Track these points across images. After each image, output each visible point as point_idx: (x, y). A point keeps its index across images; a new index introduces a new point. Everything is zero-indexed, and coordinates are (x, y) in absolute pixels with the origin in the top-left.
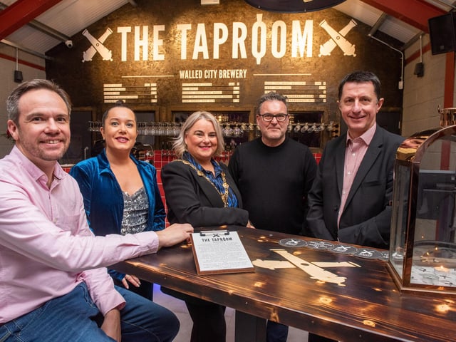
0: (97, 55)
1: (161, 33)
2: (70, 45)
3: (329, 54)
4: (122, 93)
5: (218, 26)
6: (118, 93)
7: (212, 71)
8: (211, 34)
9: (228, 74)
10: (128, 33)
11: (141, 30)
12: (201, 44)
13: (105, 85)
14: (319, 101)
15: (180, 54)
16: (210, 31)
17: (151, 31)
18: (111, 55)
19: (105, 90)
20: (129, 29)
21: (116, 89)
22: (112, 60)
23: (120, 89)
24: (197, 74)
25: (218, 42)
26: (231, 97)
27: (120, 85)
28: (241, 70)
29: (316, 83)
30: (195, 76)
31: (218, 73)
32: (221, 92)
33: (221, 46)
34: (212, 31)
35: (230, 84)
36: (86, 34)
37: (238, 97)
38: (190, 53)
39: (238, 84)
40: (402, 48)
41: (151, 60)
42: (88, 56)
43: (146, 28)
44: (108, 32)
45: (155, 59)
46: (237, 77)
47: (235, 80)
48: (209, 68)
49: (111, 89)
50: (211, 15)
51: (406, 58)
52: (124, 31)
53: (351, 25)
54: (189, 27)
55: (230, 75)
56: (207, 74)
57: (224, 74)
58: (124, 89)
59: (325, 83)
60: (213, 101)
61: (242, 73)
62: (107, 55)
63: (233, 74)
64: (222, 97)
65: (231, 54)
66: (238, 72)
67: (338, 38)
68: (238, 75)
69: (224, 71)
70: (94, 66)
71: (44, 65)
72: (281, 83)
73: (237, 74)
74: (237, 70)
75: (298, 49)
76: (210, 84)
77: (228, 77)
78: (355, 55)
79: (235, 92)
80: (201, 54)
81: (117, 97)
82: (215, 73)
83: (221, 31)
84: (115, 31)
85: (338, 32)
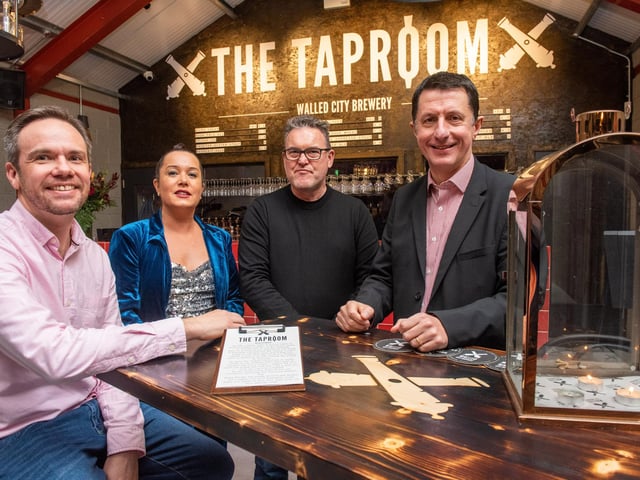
0: (186, 89)
1: (269, 53)
2: (150, 78)
3: (514, 68)
4: (219, 140)
5: (349, 37)
6: (215, 140)
7: (342, 102)
8: (339, 50)
9: (365, 104)
10: (225, 56)
11: (243, 50)
12: (325, 65)
13: (197, 130)
14: (500, 138)
15: (297, 81)
16: (337, 46)
17: (256, 51)
18: (203, 88)
19: (197, 136)
20: (226, 51)
21: (212, 135)
22: (205, 95)
23: (216, 134)
24: (320, 108)
25: (349, 60)
26: (369, 137)
27: (217, 129)
28: (383, 99)
29: (495, 111)
30: (318, 110)
31: (350, 104)
32: (355, 132)
33: (354, 66)
34: (341, 45)
35: (368, 119)
36: (171, 61)
37: (380, 136)
38: (310, 79)
39: (380, 118)
40: (628, 51)
41: (257, 91)
42: (174, 91)
43: (249, 48)
44: (200, 57)
45: (263, 89)
46: (378, 108)
47: (374, 113)
48: (337, 98)
49: (205, 135)
50: (338, 22)
51: (634, 66)
52: (219, 53)
53: (547, 21)
54: (308, 41)
55: (368, 107)
56: (335, 107)
57: (358, 105)
58: (222, 134)
59: (508, 111)
60: (345, 144)
61: (385, 103)
62: (198, 88)
63: (372, 104)
64: (357, 138)
65: (369, 76)
66: (380, 101)
67: (527, 42)
68: (380, 106)
69: (360, 100)
70: (181, 105)
71: (118, 108)
73: (378, 104)
74: (378, 99)
75: (467, 63)
76: (340, 121)
77: (366, 109)
78: (553, 67)
79: (375, 131)
80: (326, 79)
81: (213, 145)
82: (347, 104)
83: (353, 44)
84: (208, 55)
85: (526, 33)
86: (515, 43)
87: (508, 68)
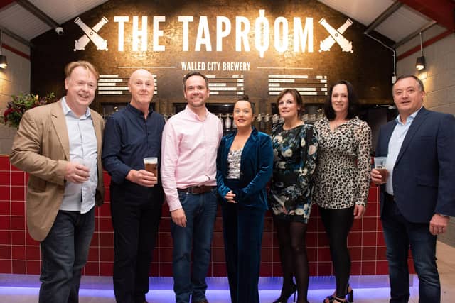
0: (91, 44)
1: (161, 24)
2: (60, 32)
3: (329, 50)
4: (118, 84)
5: (221, 19)
6: (114, 84)
7: (215, 63)
8: (213, 27)
9: (232, 66)
10: (125, 23)
11: (140, 20)
12: (203, 37)
14: (320, 94)
15: (181, 46)
16: (212, 24)
17: (150, 23)
18: (106, 45)
20: (126, 19)
21: (112, 80)
22: (107, 50)
23: (116, 80)
24: (199, 66)
25: (221, 35)
26: (235, 89)
27: (117, 76)
28: (244, 63)
29: (318, 77)
30: (197, 68)
31: (221, 65)
32: (225, 85)
33: (224, 39)
34: (215, 24)
35: (234, 77)
36: (79, 22)
37: (242, 89)
38: (192, 45)
39: (242, 77)
40: (394, 46)
41: (150, 50)
42: (80, 45)
43: (145, 19)
44: (104, 21)
45: (155, 50)
46: (241, 70)
47: (240, 73)
48: (212, 61)
49: (106, 80)
50: (213, 8)
51: (398, 55)
52: (120, 20)
53: (348, 24)
54: (191, 19)
55: (234, 68)
56: (210, 66)
57: (227, 66)
58: (121, 80)
59: (326, 77)
60: (217, 93)
61: (245, 66)
62: (101, 44)
63: (237, 67)
64: (226, 89)
65: (235, 48)
66: (242, 65)
68: (242, 68)
69: (228, 63)
70: (87, 55)
71: (29, 54)
72: (284, 76)
73: (241, 67)
74: (241, 63)
75: (300, 45)
76: (213, 77)
77: (232, 70)
78: (352, 52)
79: (239, 85)
80: (203, 47)
81: (113, 88)
82: (219, 65)
83: (224, 24)
84: (111, 20)
85: (336, 29)
86: (330, 35)
87: (325, 50)
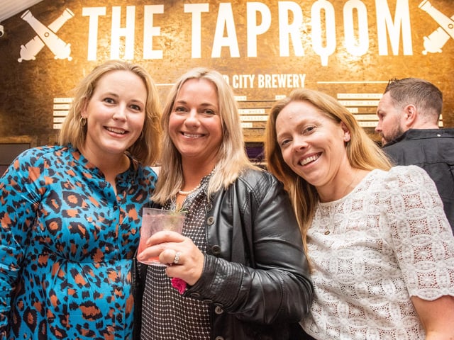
0: (45, 52)
1: (156, 17)
2: (0, 34)
3: (440, 51)
5: (254, 7)
7: (245, 76)
8: (242, 19)
9: (274, 81)
10: (100, 17)
11: (124, 12)
12: (225, 35)
13: (56, 100)
15: (189, 50)
16: (240, 15)
17: (140, 17)
18: (69, 51)
19: (55, 107)
20: (102, 11)
22: (70, 59)
25: (253, 31)
28: (295, 76)
31: (256, 80)
32: (262, 111)
33: (260, 38)
34: (244, 14)
35: (278, 98)
38: (207, 49)
41: (139, 58)
42: (29, 52)
43: (131, 10)
44: (67, 15)
45: (145, 57)
46: (289, 86)
47: (285, 91)
48: (240, 72)
52: (93, 13)
54: (205, 7)
55: (277, 84)
56: (237, 81)
57: (265, 81)
60: (249, 126)
61: (297, 81)
62: (61, 50)
63: (282, 81)
64: (265, 118)
65: (278, 51)
66: (291, 78)
68: (292, 84)
69: (267, 76)
70: (37, 69)
72: (365, 96)
73: (289, 81)
74: (289, 76)
75: (389, 43)
76: (244, 98)
77: (275, 86)
80: (225, 50)
82: (252, 80)
83: (258, 14)
84: (78, 15)
85: (449, 17)
86: (439, 26)
87: (433, 51)
